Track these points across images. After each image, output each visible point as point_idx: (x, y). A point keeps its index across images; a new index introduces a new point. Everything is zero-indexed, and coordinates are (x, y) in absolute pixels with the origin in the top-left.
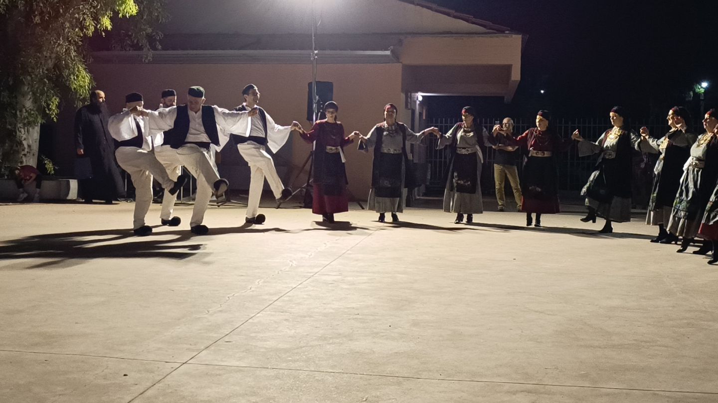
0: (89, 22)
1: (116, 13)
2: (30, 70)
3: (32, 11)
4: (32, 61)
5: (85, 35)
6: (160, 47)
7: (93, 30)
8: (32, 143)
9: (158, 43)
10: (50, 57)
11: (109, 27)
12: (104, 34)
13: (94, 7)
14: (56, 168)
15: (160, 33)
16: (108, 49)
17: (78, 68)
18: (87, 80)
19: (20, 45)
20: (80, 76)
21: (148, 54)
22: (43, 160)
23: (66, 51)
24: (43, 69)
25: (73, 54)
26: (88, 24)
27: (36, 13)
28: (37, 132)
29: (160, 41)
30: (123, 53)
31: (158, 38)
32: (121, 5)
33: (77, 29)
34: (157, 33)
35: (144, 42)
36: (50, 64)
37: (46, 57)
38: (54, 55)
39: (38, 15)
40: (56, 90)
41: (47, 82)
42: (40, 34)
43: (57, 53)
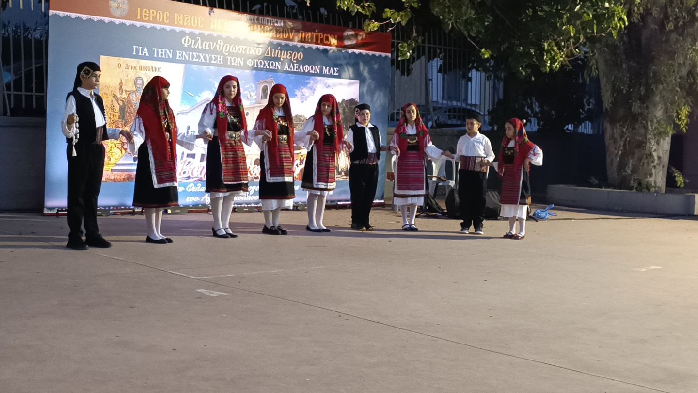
2: (663, 78)
3: (666, 17)
4: (665, 69)
8: (663, 154)
10: (684, 63)
14: (686, 180)
19: (654, 53)
22: (673, 172)
24: (676, 77)
27: (671, 19)
28: (668, 143)
36: (684, 72)
37: (680, 64)
38: (688, 62)
39: (672, 21)
40: (688, 98)
41: (679, 90)
42: (674, 40)
43: (691, 59)
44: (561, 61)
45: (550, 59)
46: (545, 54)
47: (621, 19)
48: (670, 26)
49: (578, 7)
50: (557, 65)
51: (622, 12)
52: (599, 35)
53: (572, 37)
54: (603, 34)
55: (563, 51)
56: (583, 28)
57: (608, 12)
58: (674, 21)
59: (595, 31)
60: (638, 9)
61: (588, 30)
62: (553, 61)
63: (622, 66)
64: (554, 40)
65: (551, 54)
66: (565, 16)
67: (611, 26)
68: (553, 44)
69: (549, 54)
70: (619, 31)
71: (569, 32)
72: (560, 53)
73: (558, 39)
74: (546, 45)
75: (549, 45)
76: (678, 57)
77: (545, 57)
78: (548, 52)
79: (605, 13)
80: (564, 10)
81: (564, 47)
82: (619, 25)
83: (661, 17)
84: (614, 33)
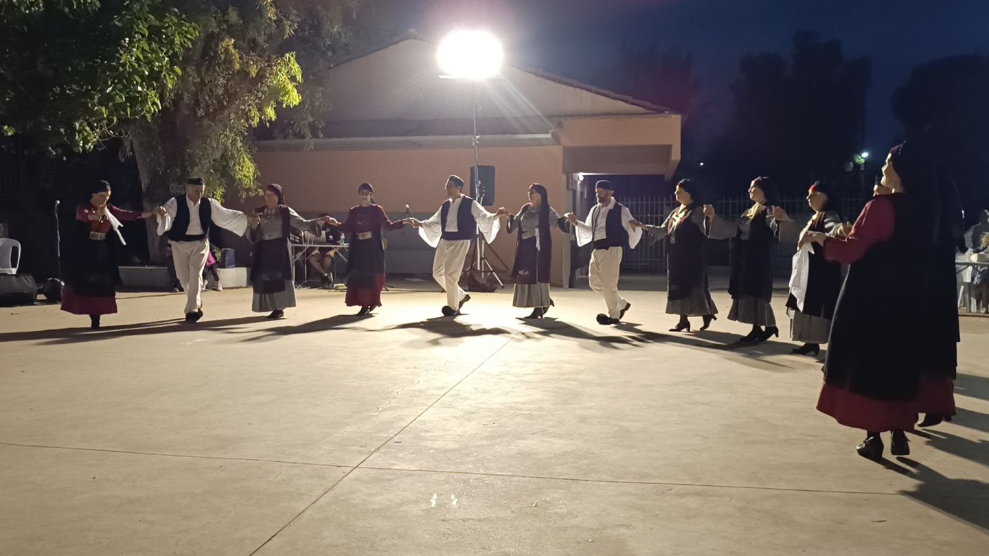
0: (254, 113)
1: (279, 104)
2: (197, 160)
3: (197, 103)
4: (200, 152)
5: (250, 125)
6: (322, 135)
7: (258, 121)
9: (320, 131)
10: (217, 147)
11: (274, 118)
12: (268, 124)
13: (260, 99)
15: (322, 122)
16: (273, 138)
17: (244, 158)
18: (252, 170)
19: (188, 137)
20: (245, 167)
21: (310, 141)
23: (232, 141)
25: (239, 144)
26: (253, 115)
27: (202, 105)
29: (323, 130)
30: (287, 141)
31: (321, 127)
32: (283, 96)
33: (242, 121)
34: (319, 122)
35: (307, 131)
36: (218, 155)
37: (213, 148)
38: (221, 146)
39: (203, 108)
40: (222, 179)
41: (213, 172)
42: (207, 125)
43: (223, 144)
44: (94, 142)
45: (82, 139)
46: (77, 134)
47: (154, 103)
48: (201, 113)
49: (110, 89)
50: (90, 146)
51: (155, 96)
52: (133, 117)
53: (104, 119)
54: (137, 117)
55: (96, 132)
56: (116, 110)
57: (141, 96)
58: (205, 108)
59: (129, 113)
60: (170, 94)
61: (122, 112)
62: (86, 141)
63: (157, 148)
64: (86, 120)
65: (83, 135)
66: (96, 97)
67: (145, 109)
68: (85, 124)
69: (81, 135)
70: (153, 115)
71: (102, 114)
72: (93, 134)
73: (91, 120)
74: (77, 125)
75: (80, 125)
76: (211, 141)
77: (77, 137)
78: (80, 132)
79: (138, 97)
80: (94, 91)
81: (97, 127)
82: (152, 109)
83: (193, 102)
84: (148, 116)
